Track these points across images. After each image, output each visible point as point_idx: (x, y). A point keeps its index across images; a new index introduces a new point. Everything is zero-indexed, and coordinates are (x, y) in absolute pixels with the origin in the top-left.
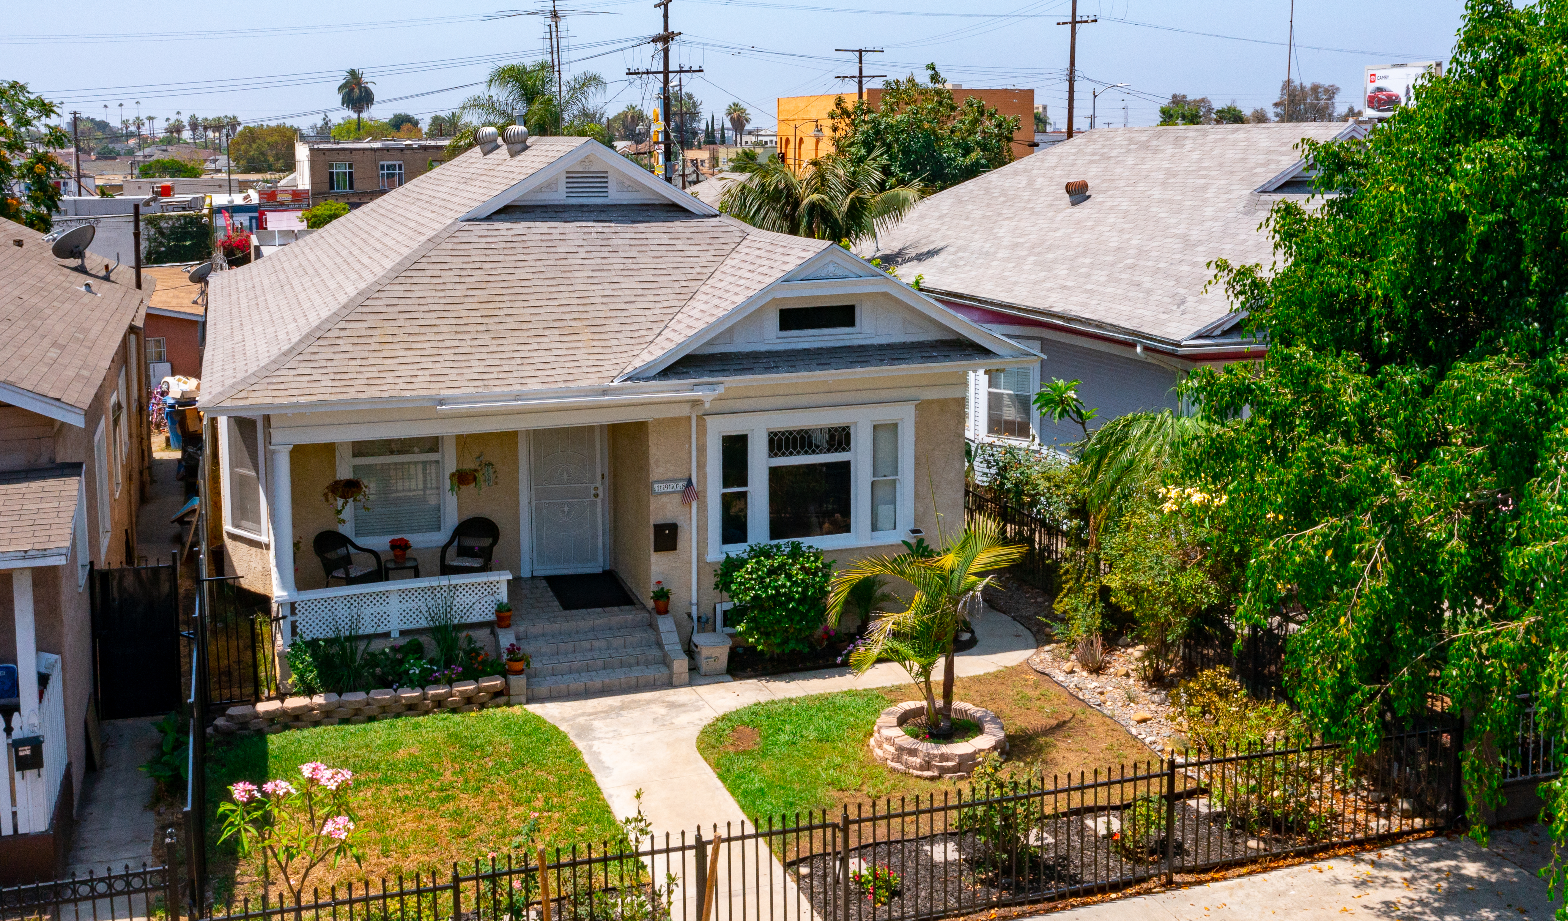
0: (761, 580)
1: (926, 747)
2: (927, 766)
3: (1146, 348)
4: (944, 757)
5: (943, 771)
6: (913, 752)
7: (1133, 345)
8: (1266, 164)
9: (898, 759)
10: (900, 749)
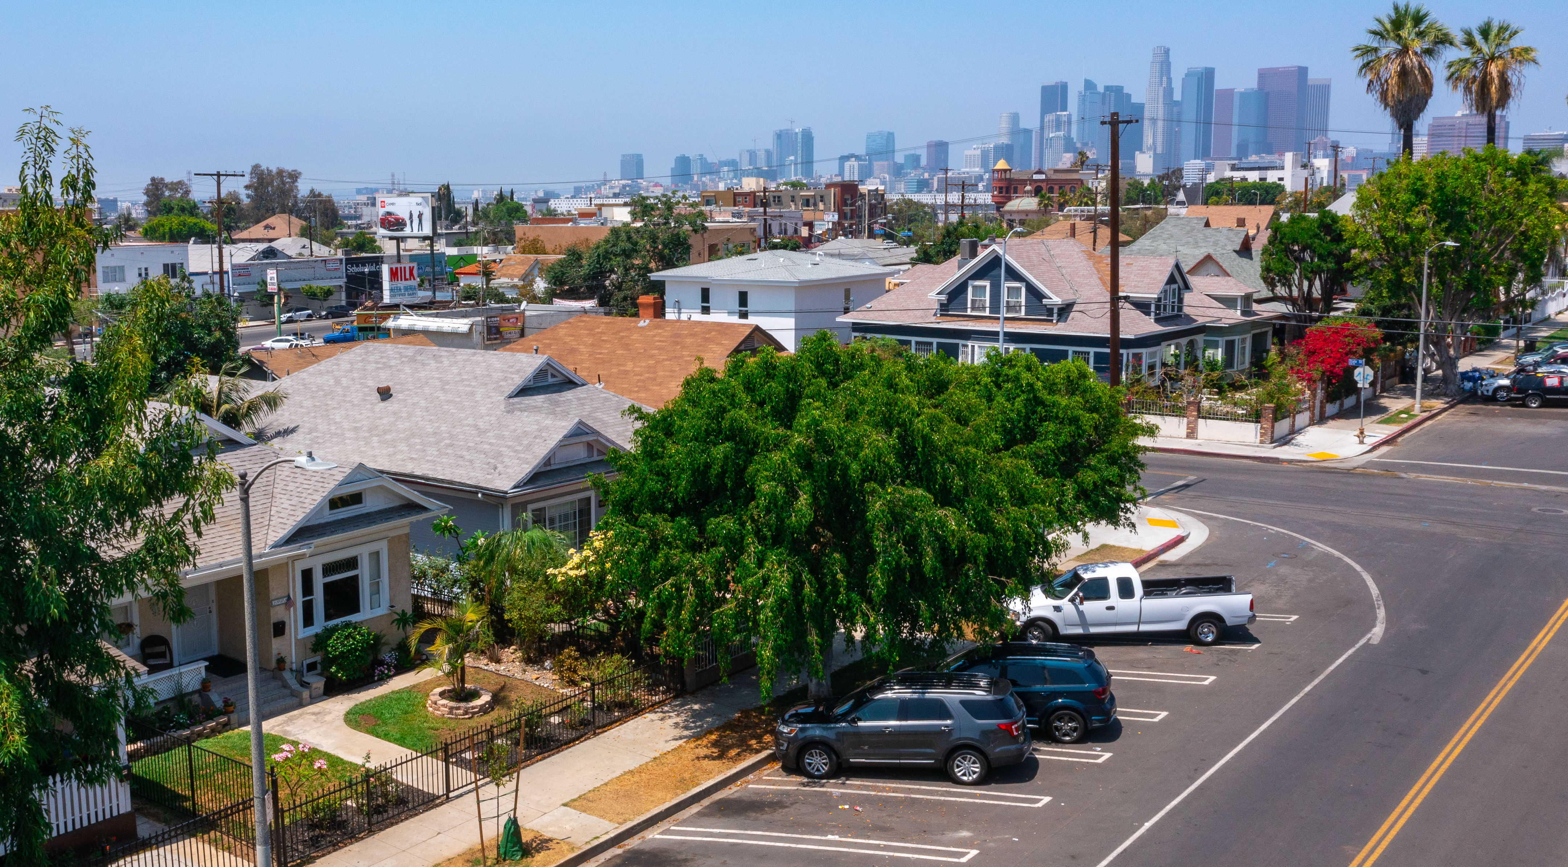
0: (342, 643)
1: (462, 705)
2: (466, 713)
3: (483, 494)
4: (473, 708)
5: (474, 713)
6: (458, 708)
7: (477, 493)
8: (505, 379)
9: (451, 713)
10: (451, 708)
